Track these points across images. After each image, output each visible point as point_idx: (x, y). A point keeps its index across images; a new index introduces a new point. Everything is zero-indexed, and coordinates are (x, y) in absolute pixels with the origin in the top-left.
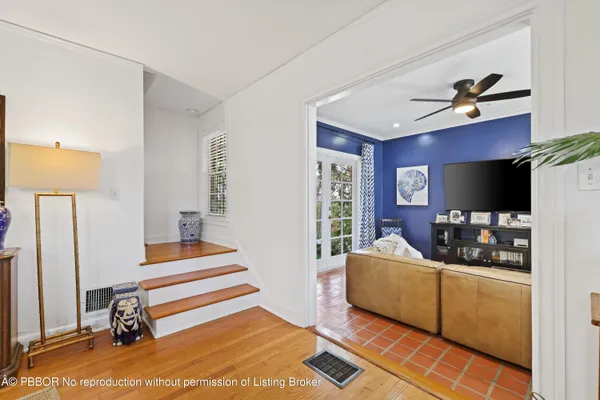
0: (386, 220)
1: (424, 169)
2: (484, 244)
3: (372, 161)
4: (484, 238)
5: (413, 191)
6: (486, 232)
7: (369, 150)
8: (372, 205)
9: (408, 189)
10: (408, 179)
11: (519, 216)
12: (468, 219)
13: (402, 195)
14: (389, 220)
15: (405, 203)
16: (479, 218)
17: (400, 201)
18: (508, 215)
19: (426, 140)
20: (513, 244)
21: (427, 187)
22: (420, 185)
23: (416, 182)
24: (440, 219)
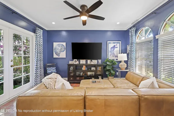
0: (49, 64)
1: (64, 44)
2: (84, 70)
3: (42, 37)
4: (84, 68)
5: (60, 52)
6: (84, 66)
7: (40, 32)
8: (42, 58)
9: (58, 51)
10: (58, 47)
11: (93, 61)
12: (79, 62)
13: (56, 54)
14: (50, 64)
15: (57, 57)
16: (82, 62)
17: (55, 56)
18: (90, 60)
19: (64, 33)
20: (91, 69)
21: (65, 50)
22: (63, 50)
23: (61, 49)
24: (71, 62)
